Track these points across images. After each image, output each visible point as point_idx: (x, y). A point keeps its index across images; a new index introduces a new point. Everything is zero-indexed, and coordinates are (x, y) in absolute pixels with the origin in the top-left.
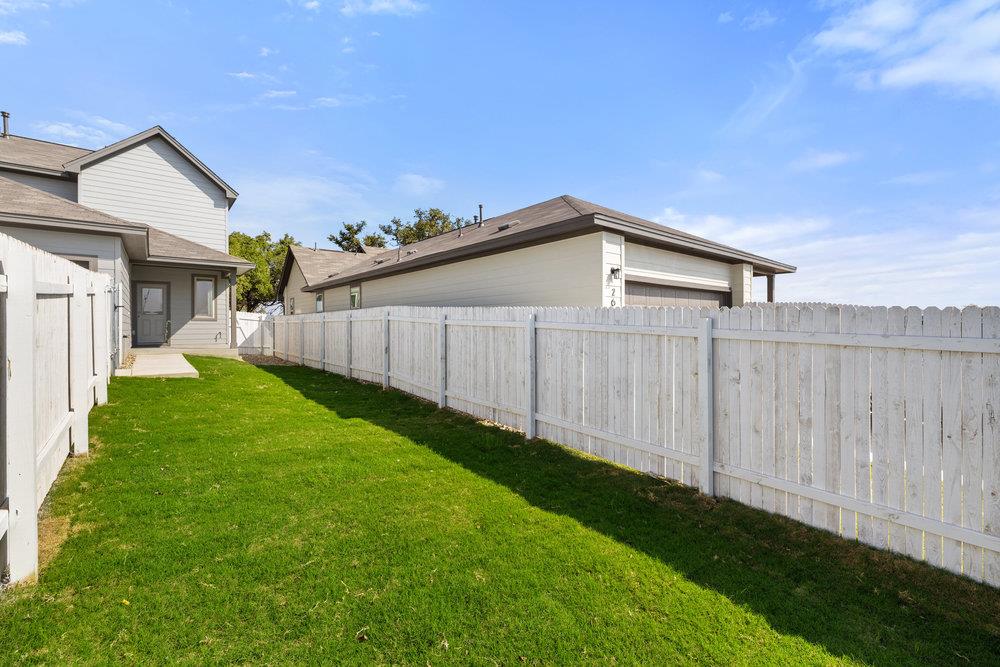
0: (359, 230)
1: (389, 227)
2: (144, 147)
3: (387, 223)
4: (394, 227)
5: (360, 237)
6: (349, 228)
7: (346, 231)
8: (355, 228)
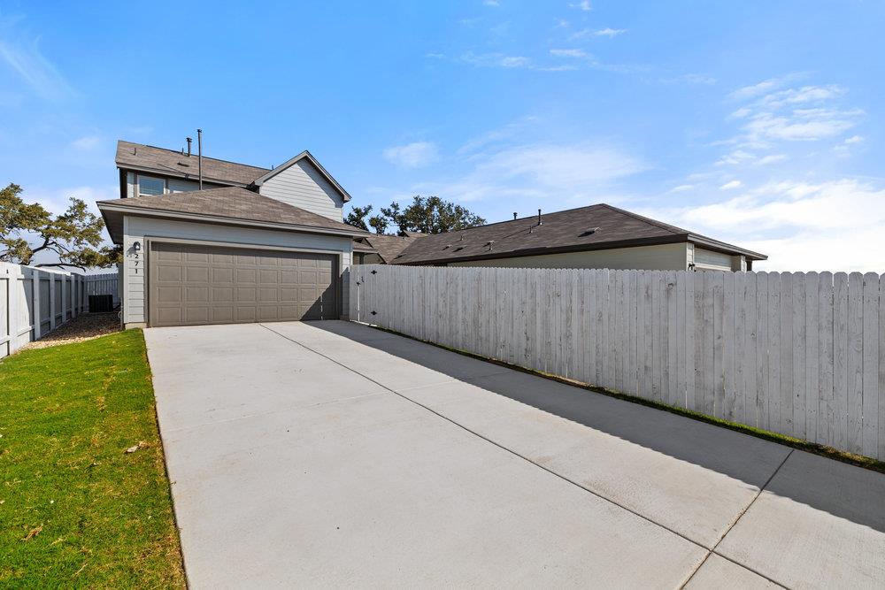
0: (366, 213)
1: (389, 210)
2: (296, 165)
3: (387, 206)
4: (393, 210)
5: (366, 220)
6: (357, 211)
7: (355, 215)
8: (363, 211)
